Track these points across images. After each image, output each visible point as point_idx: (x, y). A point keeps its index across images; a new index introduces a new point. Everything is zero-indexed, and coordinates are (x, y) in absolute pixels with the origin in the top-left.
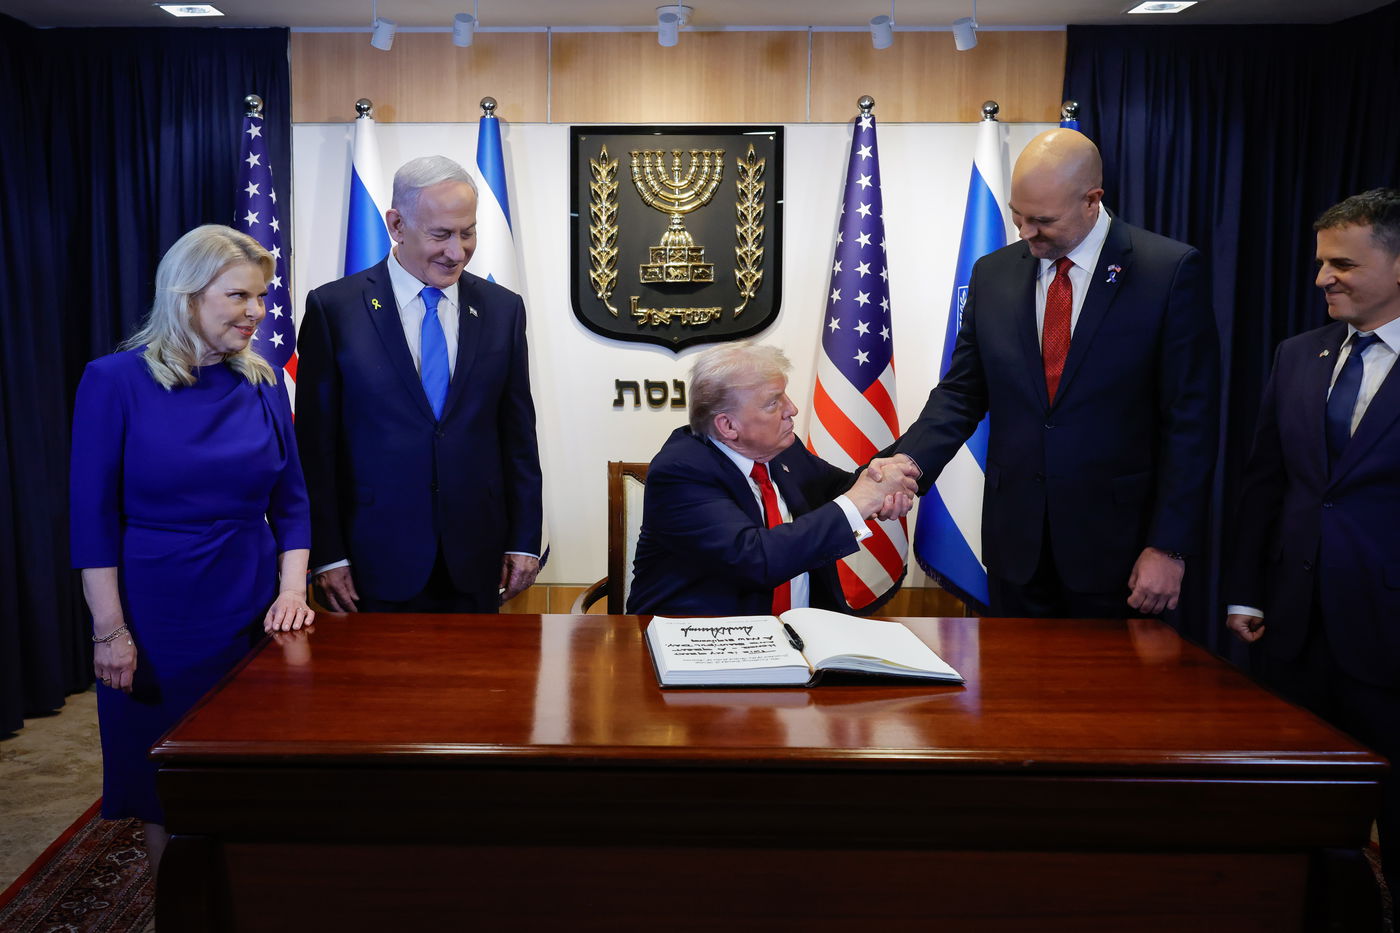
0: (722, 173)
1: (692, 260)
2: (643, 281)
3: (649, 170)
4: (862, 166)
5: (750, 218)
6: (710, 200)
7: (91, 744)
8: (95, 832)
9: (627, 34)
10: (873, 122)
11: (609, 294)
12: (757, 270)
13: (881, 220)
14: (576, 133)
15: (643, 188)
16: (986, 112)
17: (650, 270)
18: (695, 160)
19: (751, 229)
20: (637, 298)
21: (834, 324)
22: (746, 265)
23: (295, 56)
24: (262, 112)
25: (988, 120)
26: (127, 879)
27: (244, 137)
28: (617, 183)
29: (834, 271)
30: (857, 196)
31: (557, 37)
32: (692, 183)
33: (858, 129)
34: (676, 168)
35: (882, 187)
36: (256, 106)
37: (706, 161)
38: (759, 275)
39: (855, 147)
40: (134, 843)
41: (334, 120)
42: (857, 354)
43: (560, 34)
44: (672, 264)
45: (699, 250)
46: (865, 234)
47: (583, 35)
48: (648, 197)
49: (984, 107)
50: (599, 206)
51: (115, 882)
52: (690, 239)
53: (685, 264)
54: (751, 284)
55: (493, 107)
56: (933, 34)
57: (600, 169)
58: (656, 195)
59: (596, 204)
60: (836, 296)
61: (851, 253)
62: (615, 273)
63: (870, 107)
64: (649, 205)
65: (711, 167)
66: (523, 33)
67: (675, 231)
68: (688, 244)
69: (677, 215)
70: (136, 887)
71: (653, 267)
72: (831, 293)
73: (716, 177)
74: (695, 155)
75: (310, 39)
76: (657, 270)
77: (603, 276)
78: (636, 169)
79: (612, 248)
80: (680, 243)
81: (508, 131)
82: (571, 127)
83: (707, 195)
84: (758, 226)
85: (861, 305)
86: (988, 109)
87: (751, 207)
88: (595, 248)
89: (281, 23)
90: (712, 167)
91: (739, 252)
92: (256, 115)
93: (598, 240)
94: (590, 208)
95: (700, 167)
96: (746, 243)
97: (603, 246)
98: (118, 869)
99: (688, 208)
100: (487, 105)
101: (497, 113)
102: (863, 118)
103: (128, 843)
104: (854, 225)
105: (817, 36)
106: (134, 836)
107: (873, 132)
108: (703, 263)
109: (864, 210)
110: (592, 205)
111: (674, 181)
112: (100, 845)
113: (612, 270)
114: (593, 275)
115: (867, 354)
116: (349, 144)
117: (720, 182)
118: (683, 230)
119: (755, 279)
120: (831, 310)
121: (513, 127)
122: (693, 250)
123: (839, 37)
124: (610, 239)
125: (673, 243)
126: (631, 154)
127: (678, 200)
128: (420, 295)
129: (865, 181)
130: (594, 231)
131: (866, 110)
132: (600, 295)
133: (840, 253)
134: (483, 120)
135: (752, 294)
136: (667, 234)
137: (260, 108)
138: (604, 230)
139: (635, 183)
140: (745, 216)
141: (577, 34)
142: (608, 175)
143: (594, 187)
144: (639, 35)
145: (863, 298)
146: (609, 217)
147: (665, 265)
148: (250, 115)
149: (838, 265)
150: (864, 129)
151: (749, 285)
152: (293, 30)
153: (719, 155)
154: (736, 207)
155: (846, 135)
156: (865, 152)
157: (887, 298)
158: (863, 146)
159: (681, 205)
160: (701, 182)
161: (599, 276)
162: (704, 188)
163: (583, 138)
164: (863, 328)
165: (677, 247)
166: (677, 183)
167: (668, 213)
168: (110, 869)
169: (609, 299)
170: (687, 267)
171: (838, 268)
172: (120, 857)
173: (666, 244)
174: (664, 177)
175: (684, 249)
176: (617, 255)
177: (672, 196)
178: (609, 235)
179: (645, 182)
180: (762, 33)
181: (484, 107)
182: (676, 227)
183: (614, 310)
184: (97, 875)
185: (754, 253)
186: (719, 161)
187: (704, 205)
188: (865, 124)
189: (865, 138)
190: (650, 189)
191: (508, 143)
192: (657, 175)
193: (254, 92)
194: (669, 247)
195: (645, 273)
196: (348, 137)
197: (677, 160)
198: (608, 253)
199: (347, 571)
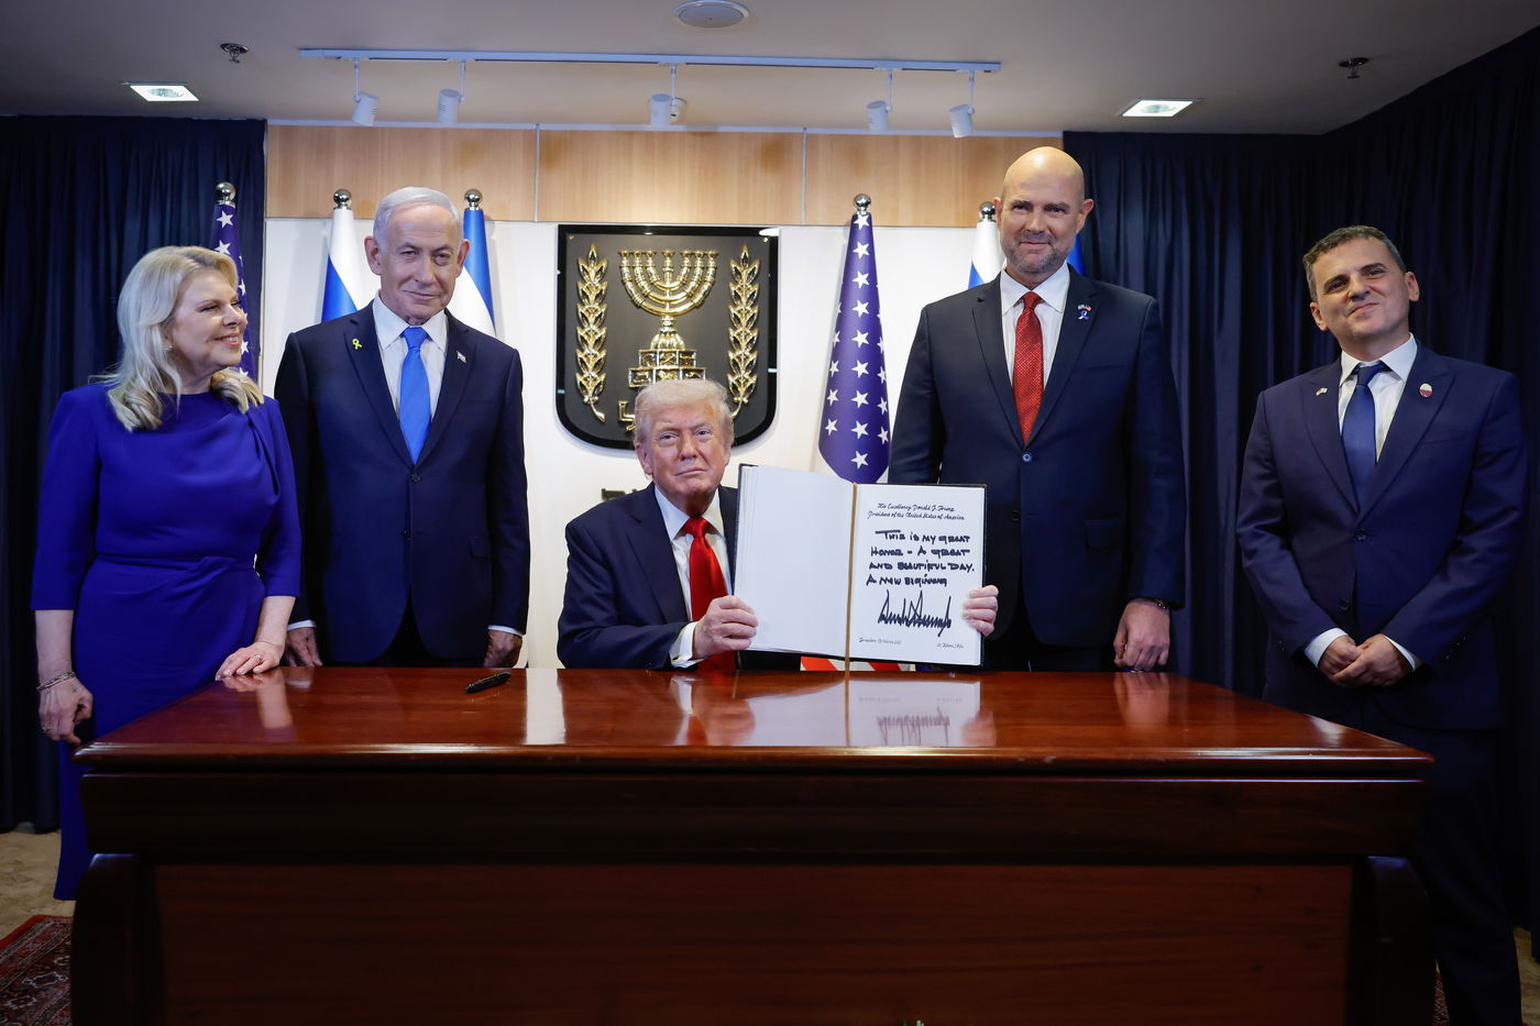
0: (714, 275)
1: (683, 364)
2: (632, 386)
3: (638, 272)
4: (859, 264)
5: (744, 321)
6: (702, 302)
7: (13, 879)
8: (11, 958)
9: (618, 133)
10: (869, 220)
11: (596, 398)
12: (751, 375)
13: (878, 319)
14: (564, 231)
15: (633, 291)
16: (984, 213)
17: (639, 374)
18: (687, 261)
19: (744, 333)
20: (625, 403)
21: (831, 427)
22: (739, 368)
23: (272, 150)
24: (235, 200)
25: (986, 220)
26: (44, 1001)
27: (214, 227)
28: (605, 284)
29: (830, 372)
30: (854, 294)
31: (546, 135)
32: (684, 285)
33: (854, 227)
34: (668, 269)
35: (879, 286)
36: (228, 194)
37: (699, 262)
38: (753, 381)
39: (852, 245)
40: (54, 967)
41: (309, 216)
42: (855, 457)
43: (549, 132)
44: (662, 367)
45: (690, 354)
46: (863, 333)
47: (573, 132)
48: (639, 299)
49: (981, 208)
50: (587, 307)
51: (30, 1004)
52: (682, 343)
53: (677, 367)
54: (744, 389)
55: (478, 200)
56: (929, 138)
57: (589, 269)
58: (647, 297)
59: (583, 305)
60: (833, 397)
61: (849, 353)
62: (603, 377)
63: (866, 205)
64: (639, 307)
65: (703, 268)
66: (510, 130)
67: (665, 333)
68: (678, 347)
69: (667, 317)
70: (54, 1009)
71: (642, 371)
72: (828, 394)
73: (709, 278)
74: (687, 255)
75: (288, 132)
76: (647, 374)
77: (590, 379)
78: (625, 270)
79: (600, 351)
80: (670, 346)
81: (493, 230)
82: (560, 226)
83: (699, 297)
84: (752, 329)
85: (859, 405)
86: (986, 209)
87: (744, 309)
88: (582, 351)
89: (257, 114)
90: (705, 268)
91: (731, 356)
92: (227, 203)
93: (586, 342)
94: (577, 309)
95: (692, 268)
96: (740, 347)
97: (590, 350)
98: (36, 993)
99: (679, 310)
100: (471, 197)
101: (481, 205)
102: (860, 216)
103: (48, 967)
104: (851, 323)
105: (812, 139)
106: (55, 962)
107: (869, 229)
108: (694, 367)
109: (861, 308)
110: (579, 306)
111: (665, 282)
112: (16, 971)
113: (599, 374)
114: (580, 379)
115: (865, 456)
116: (325, 239)
117: (713, 284)
118: (674, 332)
119: (749, 384)
120: (828, 412)
121: (498, 225)
122: (684, 353)
123: (835, 139)
124: (597, 341)
125: (664, 346)
126: (620, 254)
127: (670, 301)
128: (402, 335)
129: (861, 279)
130: (581, 333)
131: (863, 208)
132: (586, 400)
133: (837, 353)
134: (467, 212)
135: (746, 401)
136: (657, 337)
137: (232, 196)
138: (591, 331)
139: (624, 284)
140: (739, 320)
141: (566, 132)
142: (597, 274)
143: (582, 287)
144: (630, 134)
145: (861, 399)
146: (596, 319)
147: (655, 368)
148: (221, 203)
149: (835, 365)
150: (860, 228)
151: (742, 390)
152: (270, 122)
153: (712, 256)
154: (729, 311)
155: (841, 237)
156: (861, 250)
157: (886, 400)
158: (859, 244)
159: (672, 307)
160: (693, 284)
161: (585, 379)
162: (696, 290)
163: (571, 238)
164: (861, 430)
165: (668, 350)
166: (668, 285)
167: (659, 315)
168: (26, 992)
169: (596, 403)
170: (678, 370)
171: (834, 369)
172: (39, 981)
173: (656, 347)
174: (654, 278)
175: (675, 352)
176: (605, 358)
177: (663, 298)
178: (597, 337)
179: (635, 283)
180: (757, 134)
181: (468, 199)
182: (667, 329)
183: (601, 415)
184: (10, 997)
185: (747, 357)
186: (712, 263)
187: (696, 307)
188: (862, 222)
189: (862, 235)
190: (640, 290)
191: (493, 242)
192: (647, 276)
193: (227, 180)
194: (659, 350)
195: (634, 376)
196: (325, 233)
197: (668, 261)
198: (596, 356)
199: (311, 632)
